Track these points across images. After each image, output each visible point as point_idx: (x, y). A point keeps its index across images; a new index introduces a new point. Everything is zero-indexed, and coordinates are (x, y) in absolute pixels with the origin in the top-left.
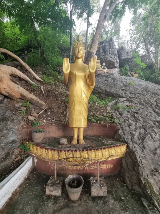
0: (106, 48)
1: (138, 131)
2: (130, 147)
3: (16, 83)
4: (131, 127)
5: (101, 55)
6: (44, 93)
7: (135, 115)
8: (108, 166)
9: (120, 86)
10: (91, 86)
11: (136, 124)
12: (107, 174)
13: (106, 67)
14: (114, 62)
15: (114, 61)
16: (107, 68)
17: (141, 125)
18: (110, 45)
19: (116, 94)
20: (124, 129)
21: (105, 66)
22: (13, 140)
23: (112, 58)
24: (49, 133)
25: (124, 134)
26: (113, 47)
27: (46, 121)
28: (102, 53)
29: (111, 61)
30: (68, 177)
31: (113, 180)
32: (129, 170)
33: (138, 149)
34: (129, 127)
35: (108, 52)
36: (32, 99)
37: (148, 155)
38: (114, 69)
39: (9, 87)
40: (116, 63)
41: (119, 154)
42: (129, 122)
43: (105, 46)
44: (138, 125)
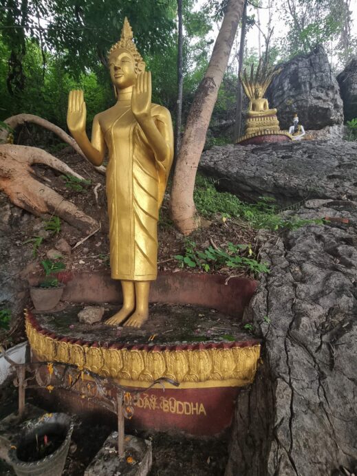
0: (300, 75)
1: (327, 302)
2: (269, 356)
3: (43, 181)
4: (301, 286)
5: (285, 96)
6: (97, 197)
7: (340, 248)
8: (187, 406)
9: (328, 167)
10: (159, 162)
11: (327, 278)
12: (183, 432)
13: (302, 127)
14: (328, 109)
15: (327, 107)
16: (305, 130)
17: (347, 281)
18: (311, 64)
19: (304, 190)
20: (272, 293)
21: (300, 123)
22: (3, 302)
23: (319, 98)
24: (83, 290)
25: (268, 310)
26: (320, 68)
27: (83, 262)
28: (290, 90)
29: (316, 108)
30: (41, 420)
31: (189, 460)
32: (250, 440)
33: (298, 369)
34: (295, 286)
35: (305, 86)
36: (66, 213)
37: (337, 400)
38: (327, 128)
39: (26, 190)
40: (333, 111)
41: (226, 375)
42: (301, 268)
43: (296, 72)
44: (335, 280)
